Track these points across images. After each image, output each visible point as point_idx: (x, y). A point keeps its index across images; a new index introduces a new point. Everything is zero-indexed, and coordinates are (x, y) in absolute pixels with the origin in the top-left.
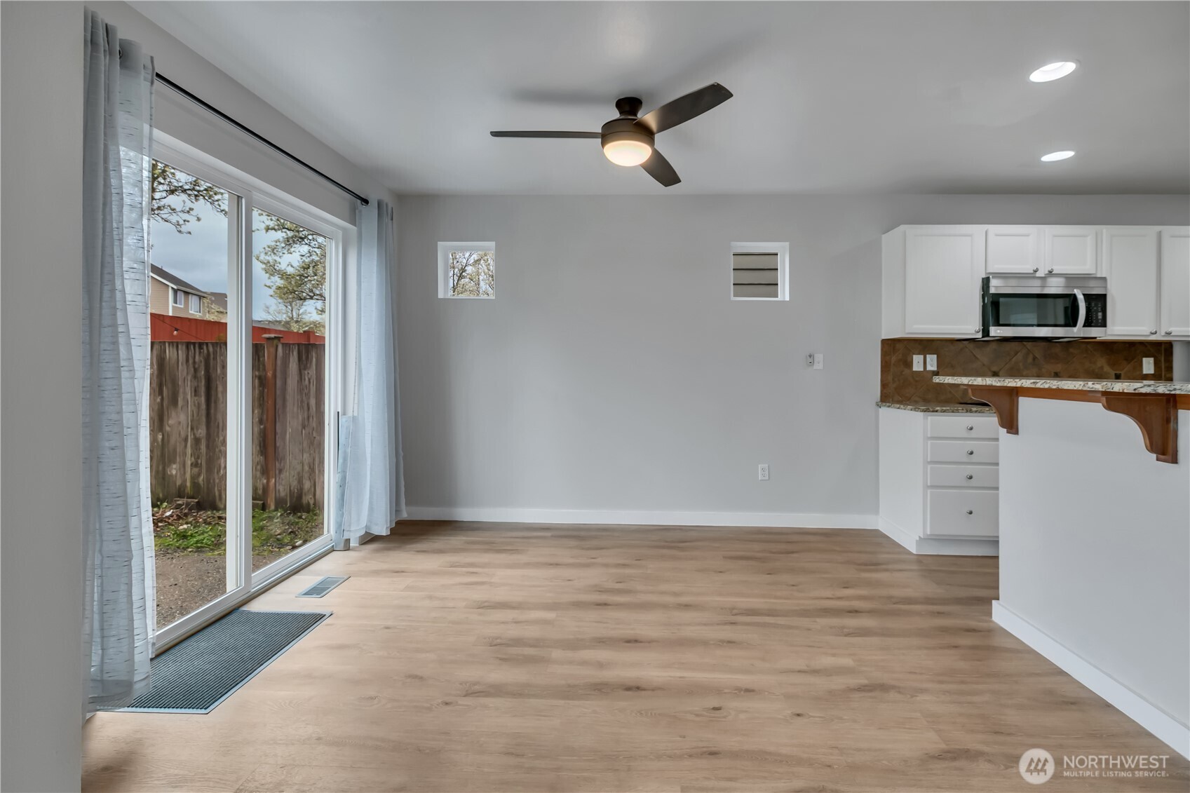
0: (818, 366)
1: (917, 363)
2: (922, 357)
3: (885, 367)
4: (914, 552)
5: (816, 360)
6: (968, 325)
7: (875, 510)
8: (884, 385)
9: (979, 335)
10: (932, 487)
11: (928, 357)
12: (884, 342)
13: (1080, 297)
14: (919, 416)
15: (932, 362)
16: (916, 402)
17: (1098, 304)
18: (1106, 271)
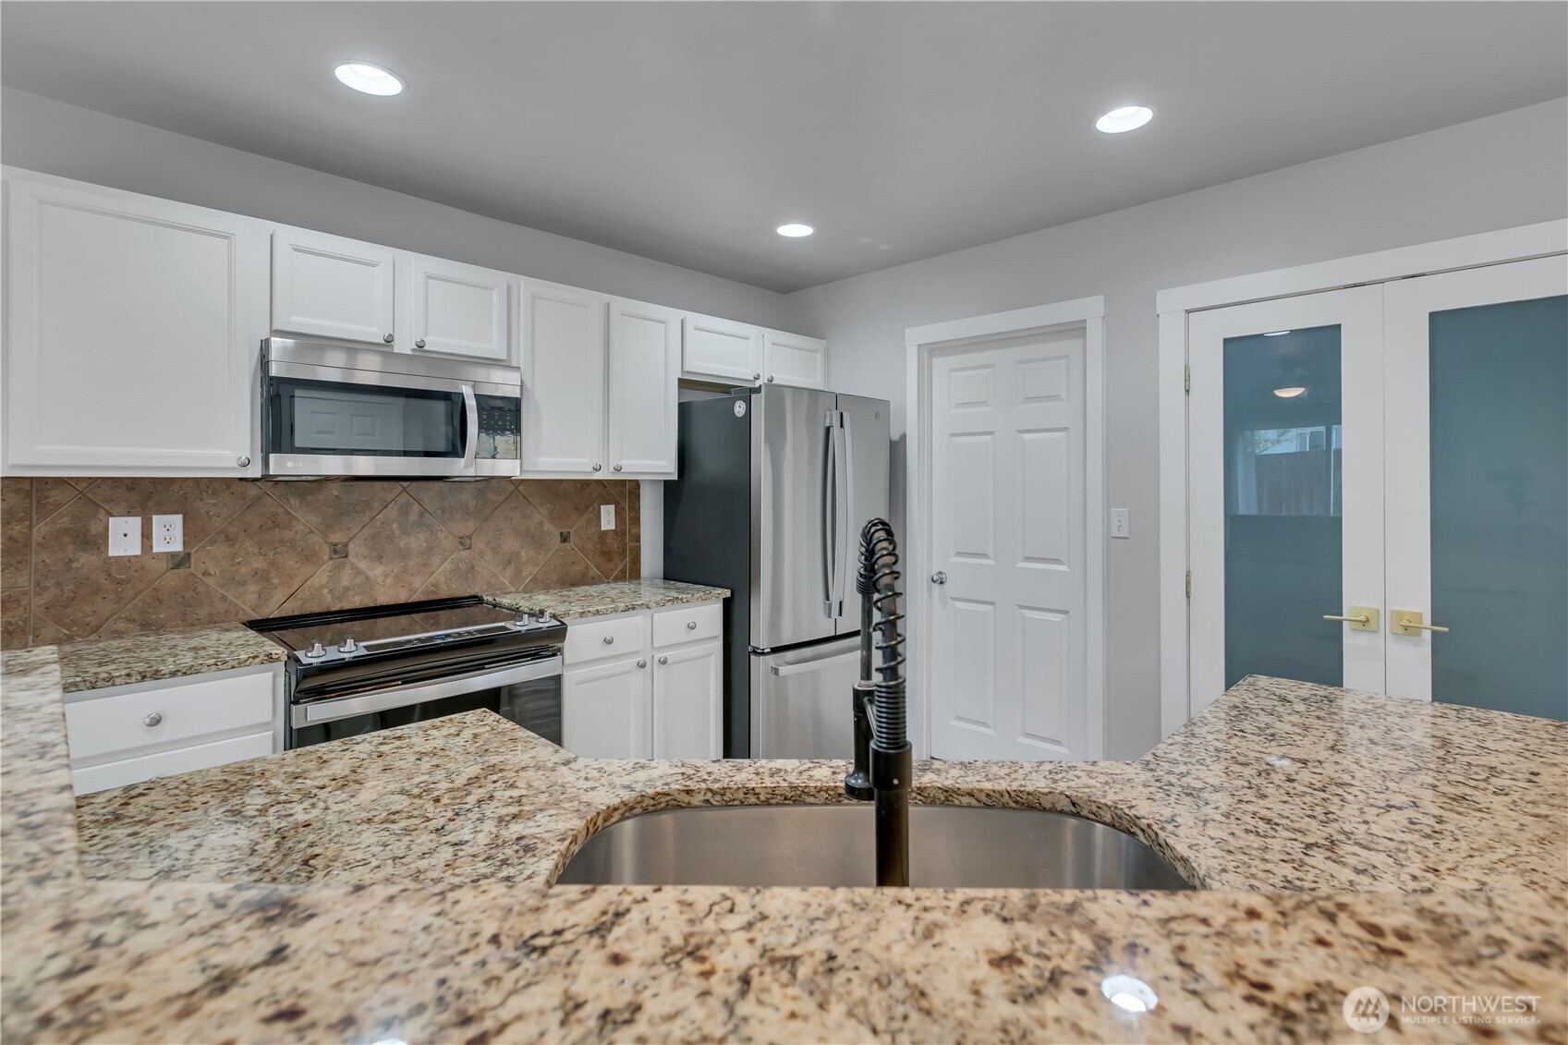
1: (123, 537)
2: (135, 523)
11: (158, 520)
13: (471, 404)
15: (169, 534)
18: (519, 358)
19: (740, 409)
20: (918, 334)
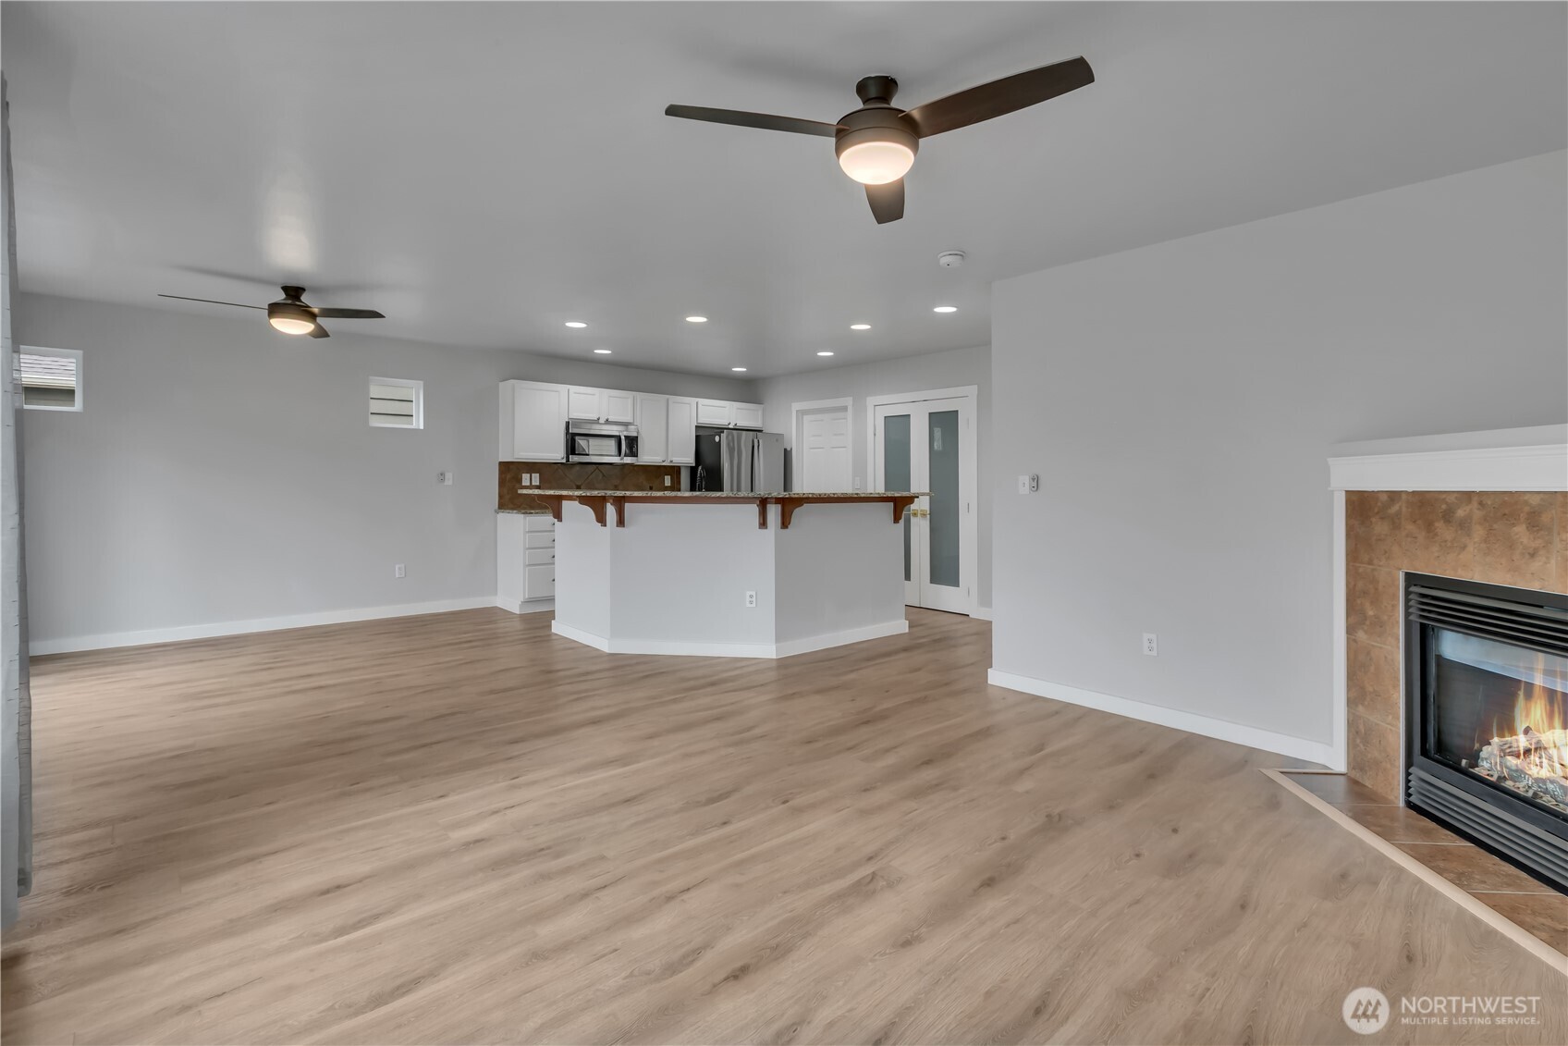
0: (448, 482)
1: (526, 479)
2: (529, 475)
3: (502, 483)
4: (518, 613)
5: (446, 477)
6: (557, 453)
7: (495, 592)
8: (501, 497)
9: (564, 461)
10: (529, 565)
11: (533, 475)
12: (500, 463)
13: (623, 438)
14: (521, 517)
15: (536, 479)
16: (525, 509)
17: (633, 442)
18: (638, 422)
19: (717, 439)
20: (796, 406)
